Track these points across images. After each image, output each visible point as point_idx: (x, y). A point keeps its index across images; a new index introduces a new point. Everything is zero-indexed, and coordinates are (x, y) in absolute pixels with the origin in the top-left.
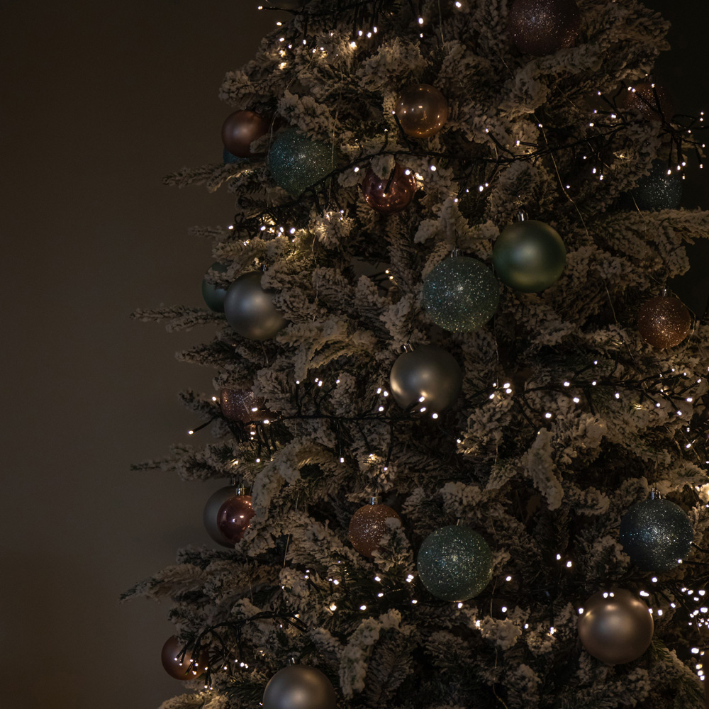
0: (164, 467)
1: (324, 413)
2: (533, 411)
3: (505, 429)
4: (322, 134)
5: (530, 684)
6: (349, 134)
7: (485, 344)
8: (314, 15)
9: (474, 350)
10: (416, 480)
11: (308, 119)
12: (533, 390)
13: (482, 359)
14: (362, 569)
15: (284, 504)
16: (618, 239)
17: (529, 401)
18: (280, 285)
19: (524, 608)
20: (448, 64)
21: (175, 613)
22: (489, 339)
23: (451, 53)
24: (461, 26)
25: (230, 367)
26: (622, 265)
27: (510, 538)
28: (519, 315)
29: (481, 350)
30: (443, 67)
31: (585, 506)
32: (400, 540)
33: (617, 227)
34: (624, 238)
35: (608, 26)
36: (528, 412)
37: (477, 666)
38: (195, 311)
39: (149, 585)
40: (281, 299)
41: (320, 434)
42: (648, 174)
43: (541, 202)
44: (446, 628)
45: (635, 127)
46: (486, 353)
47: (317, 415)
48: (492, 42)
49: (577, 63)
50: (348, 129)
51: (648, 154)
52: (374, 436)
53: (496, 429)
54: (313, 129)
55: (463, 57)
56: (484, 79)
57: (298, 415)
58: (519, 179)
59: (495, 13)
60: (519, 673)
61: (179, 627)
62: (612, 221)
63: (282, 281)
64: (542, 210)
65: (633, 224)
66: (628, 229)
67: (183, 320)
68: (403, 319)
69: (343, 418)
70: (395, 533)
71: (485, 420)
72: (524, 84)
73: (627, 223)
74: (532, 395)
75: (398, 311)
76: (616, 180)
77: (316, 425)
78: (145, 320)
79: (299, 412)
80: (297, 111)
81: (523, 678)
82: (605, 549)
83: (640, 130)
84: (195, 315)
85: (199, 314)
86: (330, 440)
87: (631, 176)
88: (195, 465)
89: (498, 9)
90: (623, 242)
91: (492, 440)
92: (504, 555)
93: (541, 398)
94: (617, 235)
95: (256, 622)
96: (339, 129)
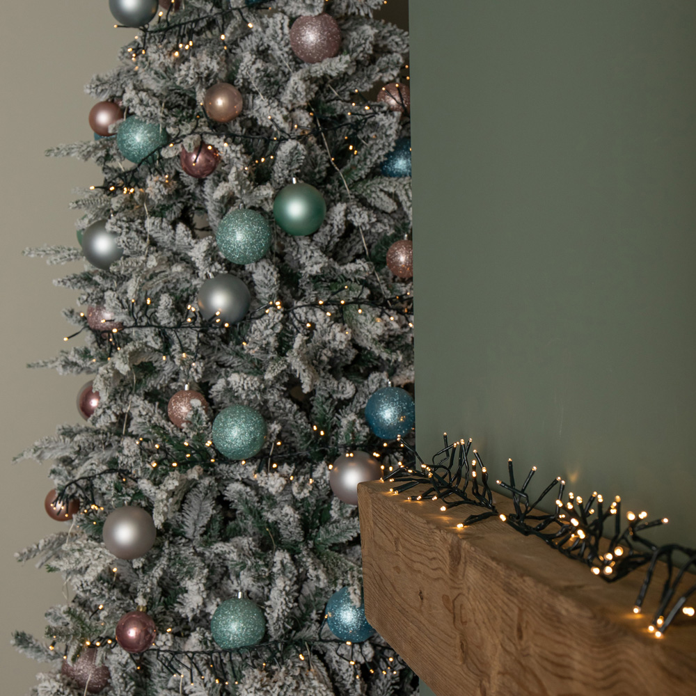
0: (50, 366)
1: (153, 323)
2: (300, 322)
3: (278, 335)
4: (153, 119)
5: (291, 519)
6: (173, 120)
7: (269, 273)
8: (151, 32)
9: (261, 278)
10: (223, 373)
11: (142, 108)
12: (300, 307)
13: (267, 285)
14: (176, 437)
15: (125, 391)
16: (374, 198)
17: (297, 315)
18: (119, 229)
19: (289, 464)
20: (242, 68)
21: (53, 472)
22: (272, 270)
23: (246, 60)
24: (257, 40)
25: (89, 290)
26: (369, 216)
27: (287, 415)
28: (294, 254)
29: (266, 278)
30: (240, 71)
31: (338, 392)
32: (201, 415)
33: (373, 189)
34: (378, 197)
35: (363, 41)
36: (296, 323)
37: (262, 508)
38: (69, 250)
39: (32, 450)
40: (121, 240)
41: (150, 338)
42: (392, 150)
43: (316, 170)
44: (237, 480)
45: (381, 116)
46: (270, 280)
47: (148, 325)
48: (279, 53)
49: (334, 68)
50: (173, 116)
51: (390, 135)
52: (187, 340)
53: (271, 335)
54: (147, 116)
55: (254, 63)
56: (272, 80)
57: (135, 326)
58: (291, 153)
59: (279, 31)
60: (284, 512)
61: (57, 482)
62: (371, 185)
63: (121, 227)
64: (317, 176)
65: (385, 187)
66: (381, 190)
67: (59, 256)
68: (204, 255)
69: (166, 327)
70: (197, 410)
71: (262, 328)
72: (296, 84)
73: (381, 186)
74: (299, 310)
75: (200, 248)
76: (370, 154)
77: (147, 333)
78: (32, 256)
79: (136, 323)
80: (134, 102)
81: (287, 515)
82: (349, 422)
83: (384, 118)
84: (68, 252)
85: (72, 252)
86: (157, 344)
87: (380, 151)
88: (68, 364)
89: (282, 28)
90: (377, 200)
91: (268, 344)
92: (276, 426)
93: (306, 313)
94: (374, 195)
95: (103, 476)
96: (166, 116)
